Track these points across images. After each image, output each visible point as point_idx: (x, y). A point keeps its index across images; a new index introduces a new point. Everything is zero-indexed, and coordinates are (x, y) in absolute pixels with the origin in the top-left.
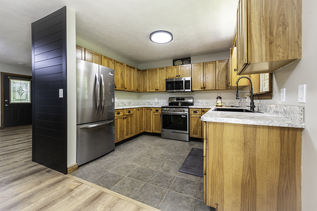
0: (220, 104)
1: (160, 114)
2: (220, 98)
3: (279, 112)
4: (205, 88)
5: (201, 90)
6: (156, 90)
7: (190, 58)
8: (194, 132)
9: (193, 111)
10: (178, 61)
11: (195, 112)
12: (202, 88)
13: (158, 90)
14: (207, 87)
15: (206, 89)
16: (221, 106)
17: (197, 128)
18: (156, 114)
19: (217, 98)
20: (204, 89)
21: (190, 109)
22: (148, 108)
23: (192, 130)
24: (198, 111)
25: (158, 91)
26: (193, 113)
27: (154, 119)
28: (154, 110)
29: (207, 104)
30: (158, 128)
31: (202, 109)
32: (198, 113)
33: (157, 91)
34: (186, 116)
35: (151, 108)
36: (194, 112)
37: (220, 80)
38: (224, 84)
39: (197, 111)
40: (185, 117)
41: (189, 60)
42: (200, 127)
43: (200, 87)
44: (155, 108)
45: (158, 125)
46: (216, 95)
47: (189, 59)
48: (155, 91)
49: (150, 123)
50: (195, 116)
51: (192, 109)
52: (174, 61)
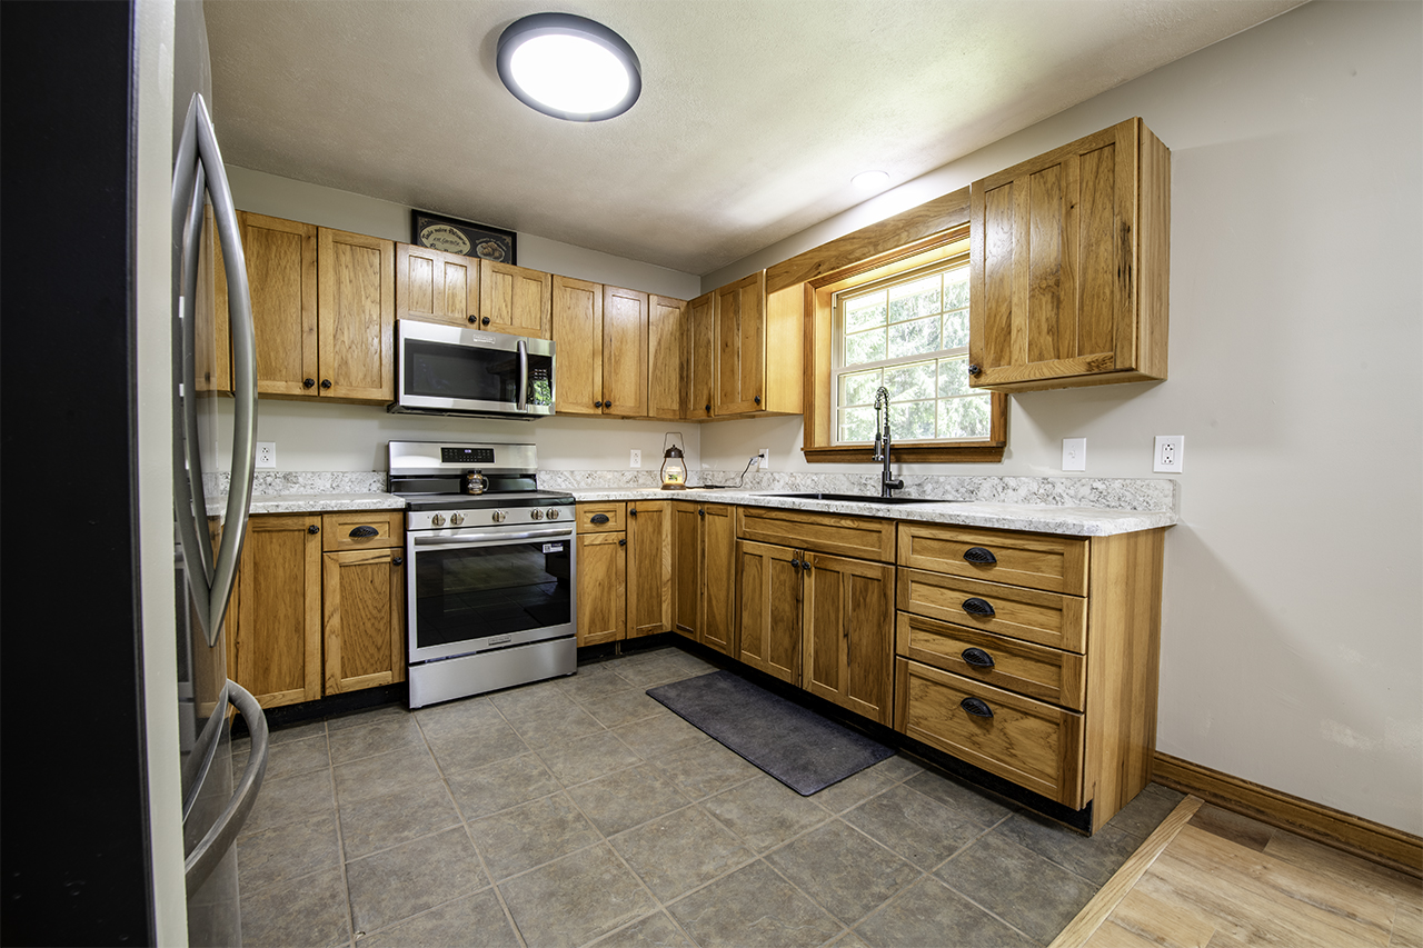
0: (680, 481)
1: (388, 552)
2: (680, 455)
3: (1061, 496)
4: (608, 405)
5: (591, 411)
6: (308, 384)
7: (514, 236)
8: (592, 622)
9: (592, 515)
11: (600, 520)
12: (597, 405)
13: (326, 385)
14: (617, 403)
15: (613, 410)
16: (682, 487)
17: (609, 593)
18: (350, 557)
19: (668, 454)
20: (607, 411)
21: (577, 507)
22: (273, 522)
23: (587, 613)
24: (613, 514)
25: (330, 393)
26: (589, 526)
27: (333, 599)
28: (340, 533)
29: (590, 480)
30: (372, 650)
31: (627, 501)
32: (611, 524)
33: (313, 391)
34: (566, 544)
35: (309, 521)
36: (593, 521)
37: (660, 378)
38: (674, 398)
39: (607, 515)
40: (561, 549)
41: (506, 245)
42: (622, 589)
43: (586, 399)
44: (348, 519)
45: (371, 631)
46: (661, 439)
47: (507, 238)
48: (297, 390)
49: (300, 629)
50: (600, 538)
51: (587, 507)
52: (421, 220)
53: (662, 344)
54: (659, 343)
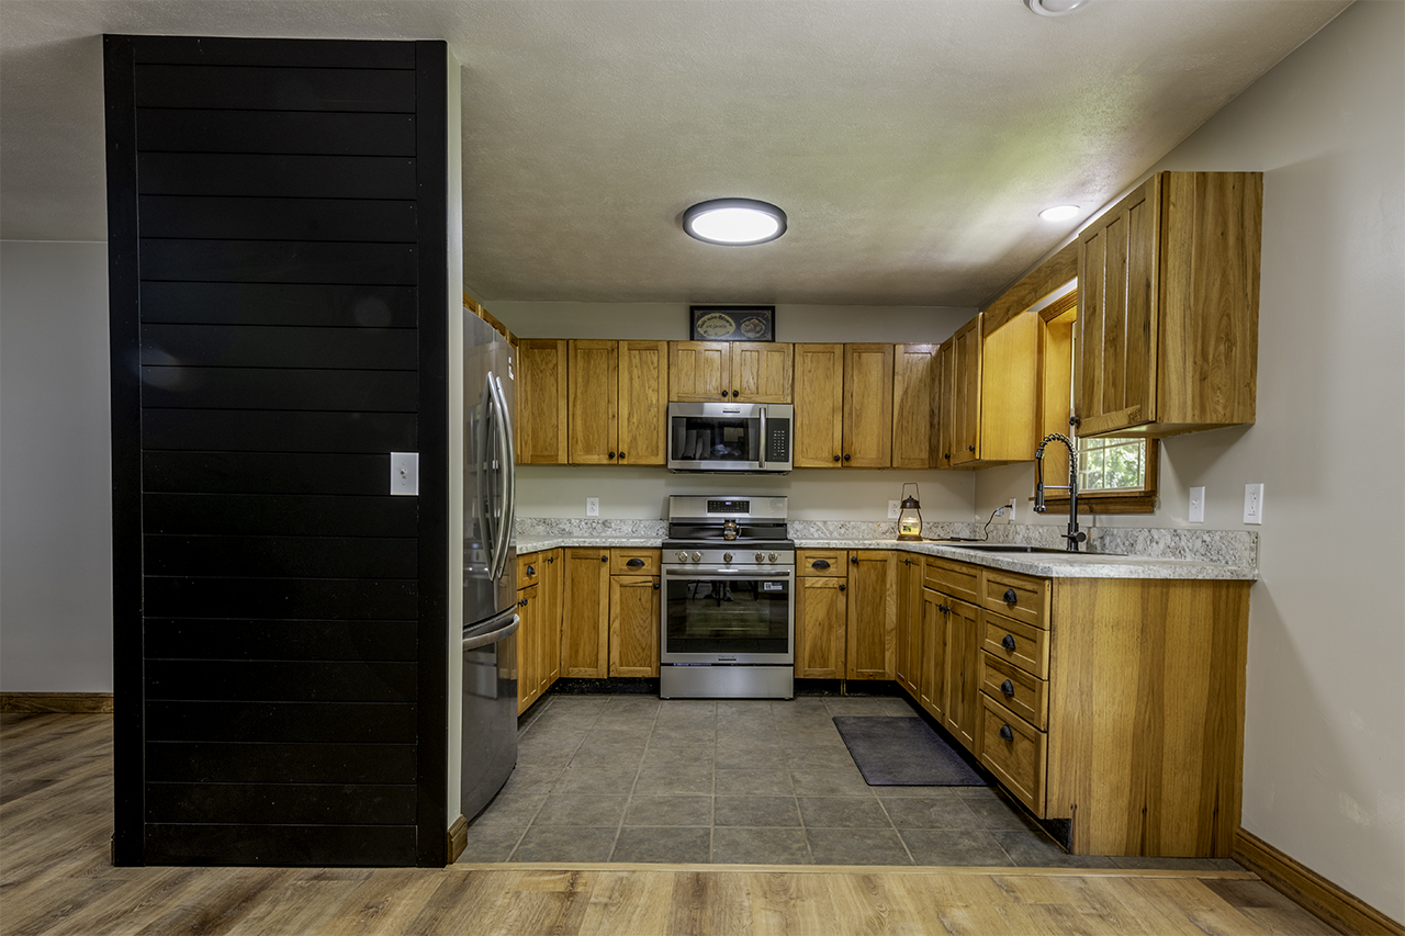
0: (915, 532)
1: (650, 578)
2: (916, 505)
4: (848, 458)
5: (831, 465)
6: (611, 456)
7: (772, 309)
8: (812, 657)
9: (813, 561)
10: (718, 315)
11: (821, 565)
12: (836, 459)
13: (622, 456)
14: (858, 456)
15: (854, 463)
16: (918, 538)
17: (829, 634)
18: (627, 580)
19: (904, 506)
20: (846, 464)
21: (798, 552)
22: (582, 552)
23: (807, 648)
24: (833, 561)
25: (625, 462)
26: (810, 570)
27: (616, 609)
28: (619, 562)
30: (640, 650)
31: (848, 550)
32: (832, 570)
33: (614, 461)
34: (785, 584)
35: (602, 553)
36: (814, 565)
37: (906, 428)
38: (923, 447)
39: (829, 561)
40: (780, 588)
41: (766, 319)
42: (842, 631)
43: (826, 454)
44: (626, 553)
45: (639, 636)
46: (897, 489)
47: (768, 313)
48: (605, 461)
49: (596, 627)
50: (820, 582)
51: (808, 553)
52: (697, 313)
53: (910, 392)
54: (906, 392)
